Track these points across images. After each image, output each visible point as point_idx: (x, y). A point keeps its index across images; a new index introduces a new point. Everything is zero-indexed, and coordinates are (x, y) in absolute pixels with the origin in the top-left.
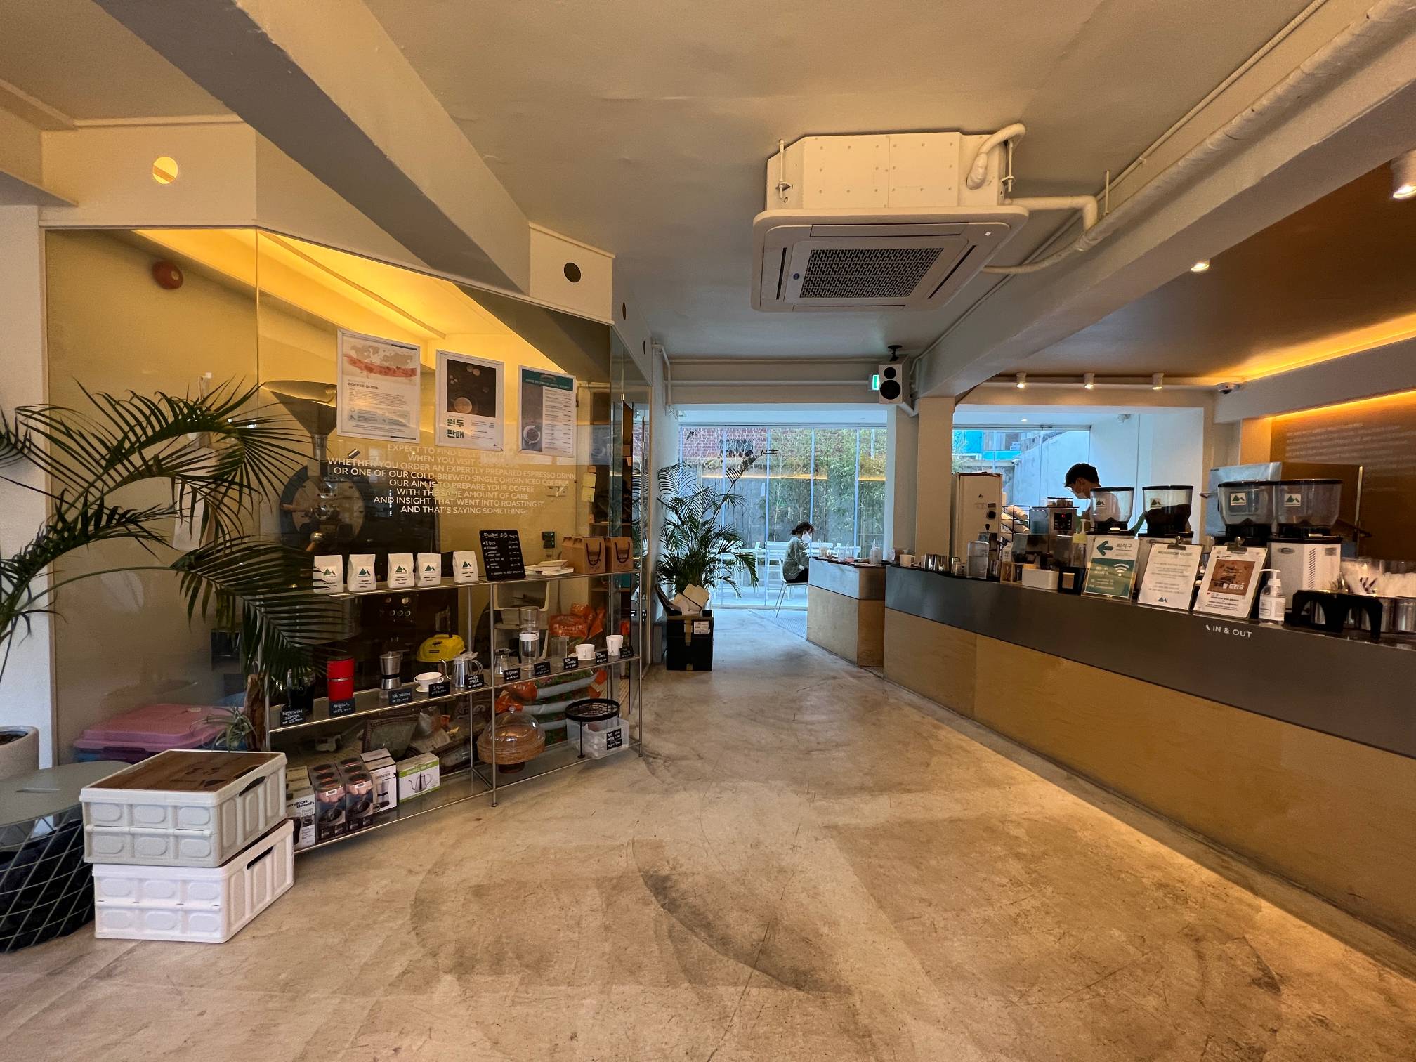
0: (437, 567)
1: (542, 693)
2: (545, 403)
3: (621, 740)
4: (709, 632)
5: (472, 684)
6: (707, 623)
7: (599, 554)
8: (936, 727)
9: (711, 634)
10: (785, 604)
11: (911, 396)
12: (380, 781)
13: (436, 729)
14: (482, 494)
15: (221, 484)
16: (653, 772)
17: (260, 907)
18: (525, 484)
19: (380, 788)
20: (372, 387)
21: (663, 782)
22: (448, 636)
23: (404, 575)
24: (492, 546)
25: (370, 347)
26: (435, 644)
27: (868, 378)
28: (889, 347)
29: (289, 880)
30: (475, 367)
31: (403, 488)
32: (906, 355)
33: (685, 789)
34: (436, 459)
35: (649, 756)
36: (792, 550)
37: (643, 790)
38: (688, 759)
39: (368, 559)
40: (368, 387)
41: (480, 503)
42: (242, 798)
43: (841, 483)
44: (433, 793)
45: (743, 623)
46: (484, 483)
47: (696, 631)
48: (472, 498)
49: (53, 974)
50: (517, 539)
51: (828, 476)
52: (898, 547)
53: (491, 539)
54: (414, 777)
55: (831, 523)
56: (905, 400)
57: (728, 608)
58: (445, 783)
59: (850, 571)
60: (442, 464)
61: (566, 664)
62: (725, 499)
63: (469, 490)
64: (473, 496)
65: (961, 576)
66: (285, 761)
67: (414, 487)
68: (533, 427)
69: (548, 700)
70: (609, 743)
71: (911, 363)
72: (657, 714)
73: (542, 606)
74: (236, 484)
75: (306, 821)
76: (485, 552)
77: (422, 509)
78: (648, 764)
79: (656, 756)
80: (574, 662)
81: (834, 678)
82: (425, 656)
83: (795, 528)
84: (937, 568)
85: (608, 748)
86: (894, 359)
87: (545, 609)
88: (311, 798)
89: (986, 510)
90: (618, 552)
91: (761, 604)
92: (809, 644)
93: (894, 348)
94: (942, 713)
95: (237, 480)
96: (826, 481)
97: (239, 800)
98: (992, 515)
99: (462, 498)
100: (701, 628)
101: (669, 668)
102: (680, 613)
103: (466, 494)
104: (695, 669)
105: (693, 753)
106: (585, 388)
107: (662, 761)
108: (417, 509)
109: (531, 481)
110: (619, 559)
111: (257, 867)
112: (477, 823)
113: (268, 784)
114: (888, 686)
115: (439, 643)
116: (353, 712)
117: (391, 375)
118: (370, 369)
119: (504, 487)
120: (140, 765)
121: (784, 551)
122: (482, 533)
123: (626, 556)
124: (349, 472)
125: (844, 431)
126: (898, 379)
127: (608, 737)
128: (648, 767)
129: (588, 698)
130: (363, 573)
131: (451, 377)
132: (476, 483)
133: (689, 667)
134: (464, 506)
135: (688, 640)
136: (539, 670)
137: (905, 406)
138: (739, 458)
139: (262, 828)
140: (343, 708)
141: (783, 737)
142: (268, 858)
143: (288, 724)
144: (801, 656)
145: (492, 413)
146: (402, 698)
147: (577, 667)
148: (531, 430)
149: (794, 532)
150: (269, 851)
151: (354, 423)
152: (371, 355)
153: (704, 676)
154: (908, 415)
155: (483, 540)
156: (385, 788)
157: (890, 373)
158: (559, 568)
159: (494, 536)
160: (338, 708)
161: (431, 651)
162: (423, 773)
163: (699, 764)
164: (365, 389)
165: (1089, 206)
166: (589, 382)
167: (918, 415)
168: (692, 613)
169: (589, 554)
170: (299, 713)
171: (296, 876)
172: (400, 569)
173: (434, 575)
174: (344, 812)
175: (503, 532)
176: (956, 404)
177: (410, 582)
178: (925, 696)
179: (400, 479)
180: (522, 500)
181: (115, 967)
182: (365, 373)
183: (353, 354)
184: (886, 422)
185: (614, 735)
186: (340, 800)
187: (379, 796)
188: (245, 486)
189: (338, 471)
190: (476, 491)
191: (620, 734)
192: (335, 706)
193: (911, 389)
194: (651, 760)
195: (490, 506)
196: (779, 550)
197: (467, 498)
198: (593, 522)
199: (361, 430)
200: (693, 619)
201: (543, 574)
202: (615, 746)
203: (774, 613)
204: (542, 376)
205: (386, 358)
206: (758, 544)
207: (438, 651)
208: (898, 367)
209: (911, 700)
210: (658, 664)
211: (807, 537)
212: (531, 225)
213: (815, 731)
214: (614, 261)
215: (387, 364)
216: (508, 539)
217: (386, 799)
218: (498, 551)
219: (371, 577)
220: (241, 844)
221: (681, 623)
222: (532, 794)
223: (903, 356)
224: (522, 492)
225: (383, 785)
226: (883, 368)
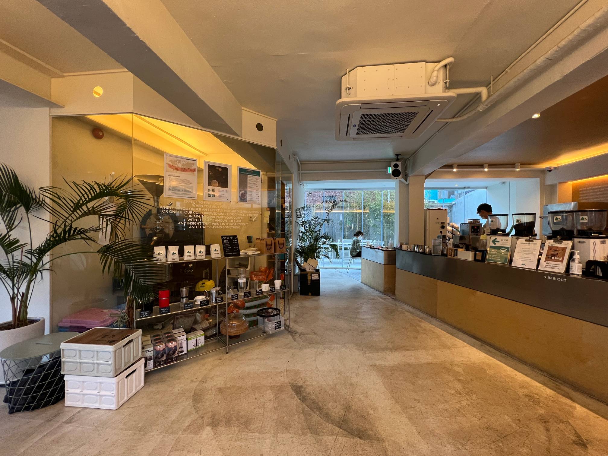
0: (204, 251)
1: (247, 305)
2: (248, 182)
3: (281, 326)
4: (318, 279)
5: (218, 301)
6: (317, 275)
7: (271, 245)
8: (420, 321)
9: (319, 280)
10: (351, 267)
11: (406, 176)
12: (180, 342)
13: (203, 320)
14: (222, 221)
15: (118, 218)
16: (295, 340)
17: (130, 395)
18: (240, 216)
19: (180, 345)
20: (178, 177)
21: (299, 344)
22: (208, 280)
23: (190, 255)
24: (226, 242)
25: (177, 160)
26: (203, 284)
27: (386, 168)
28: (396, 155)
29: (142, 384)
30: (220, 167)
31: (190, 218)
32: (403, 158)
33: (309, 348)
34: (203, 206)
35: (293, 333)
36: (354, 243)
37: (291, 348)
38: (310, 334)
39: (176, 248)
40: (176, 176)
41: (222, 224)
42: (124, 348)
43: (375, 214)
44: (202, 347)
45: (333, 275)
46: (224, 215)
47: (313, 278)
48: (218, 222)
49: (48, 421)
50: (237, 239)
51: (369, 211)
52: (401, 242)
53: (226, 239)
54: (194, 341)
55: (371, 231)
56: (403, 177)
57: (326, 268)
58: (206, 343)
59: (380, 252)
60: (206, 208)
61: (257, 292)
62: (324, 221)
63: (217, 219)
64: (219, 221)
65: (430, 254)
66: (142, 333)
67: (195, 218)
68: (243, 192)
69: (250, 308)
70: (276, 327)
71: (405, 162)
72: (297, 315)
73: (247, 268)
74: (123, 217)
75: (150, 358)
76: (223, 245)
77: (198, 227)
78: (293, 336)
79: (296, 333)
80: (261, 291)
81: (374, 299)
82: (199, 289)
83: (355, 233)
84: (419, 250)
85: (276, 329)
86: (398, 160)
87: (248, 269)
88: (152, 349)
89: (440, 225)
90: (279, 244)
91: (341, 267)
92: (362, 284)
93: (397, 155)
94: (423, 315)
95: (124, 216)
96: (369, 213)
97: (123, 349)
98: (443, 227)
99: (214, 222)
100: (315, 277)
101: (301, 294)
102: (306, 271)
103: (216, 220)
104: (312, 295)
105: (312, 332)
106: (265, 175)
107: (298, 335)
108: (196, 227)
109: (242, 215)
110: (279, 247)
111: (130, 377)
112: (220, 361)
113: (135, 343)
114: (397, 303)
115: (204, 283)
116: (169, 312)
117: (185, 172)
118: (177, 169)
119: (231, 217)
120: (84, 333)
121: (351, 244)
122: (222, 237)
123: (282, 246)
124: (168, 212)
125: (376, 191)
126: (400, 168)
127: (275, 324)
128: (293, 338)
129: (267, 307)
130: (174, 254)
131: (210, 172)
132: (220, 216)
133: (310, 294)
134: (215, 226)
135: (309, 282)
136: (246, 295)
137: (403, 180)
138: (331, 204)
139: (132, 361)
140: (165, 311)
141: (351, 325)
142: (134, 374)
143: (143, 317)
144: (358, 290)
145: (226, 186)
146: (189, 306)
147: (262, 294)
148: (243, 193)
149: (355, 235)
150: (134, 371)
151: (171, 192)
152: (177, 163)
153: (316, 298)
154: (404, 184)
155: (223, 240)
156: (182, 345)
157: (396, 166)
158: (255, 251)
159: (227, 238)
160: (163, 311)
161: (201, 287)
162: (198, 339)
163: (314, 336)
164: (175, 177)
165: (484, 91)
166: (267, 172)
167: (408, 184)
168: (311, 270)
169: (267, 245)
170: (147, 313)
171: (145, 382)
172: (189, 252)
173: (203, 254)
174: (165, 355)
175: (231, 236)
176: (426, 179)
177: (193, 258)
178: (414, 307)
179: (189, 215)
180: (239, 222)
181: (73, 418)
182: (175, 171)
183: (170, 163)
184: (394, 187)
185: (278, 323)
186: (163, 350)
187: (179, 348)
188: (127, 219)
189: (164, 211)
190: (220, 219)
191: (280, 323)
192: (162, 310)
193: (406, 172)
194: (294, 334)
195: (226, 225)
196: (348, 243)
197: (216, 222)
198: (268, 231)
199: (173, 194)
200: (311, 273)
201: (248, 254)
202: (278, 328)
203: (346, 271)
204: (247, 171)
205: (183, 165)
206: (339, 240)
207: (204, 287)
208: (399, 163)
209: (408, 309)
210: (296, 293)
211: (360, 237)
212: (242, 108)
213: (365, 323)
214: (277, 121)
215: (183, 167)
216: (233, 239)
217: (182, 350)
218: (229, 244)
219: (177, 256)
220: (123, 368)
221: (306, 275)
222: (243, 348)
223: (402, 158)
224: (239, 219)
225: (181, 343)
226: (393, 164)
